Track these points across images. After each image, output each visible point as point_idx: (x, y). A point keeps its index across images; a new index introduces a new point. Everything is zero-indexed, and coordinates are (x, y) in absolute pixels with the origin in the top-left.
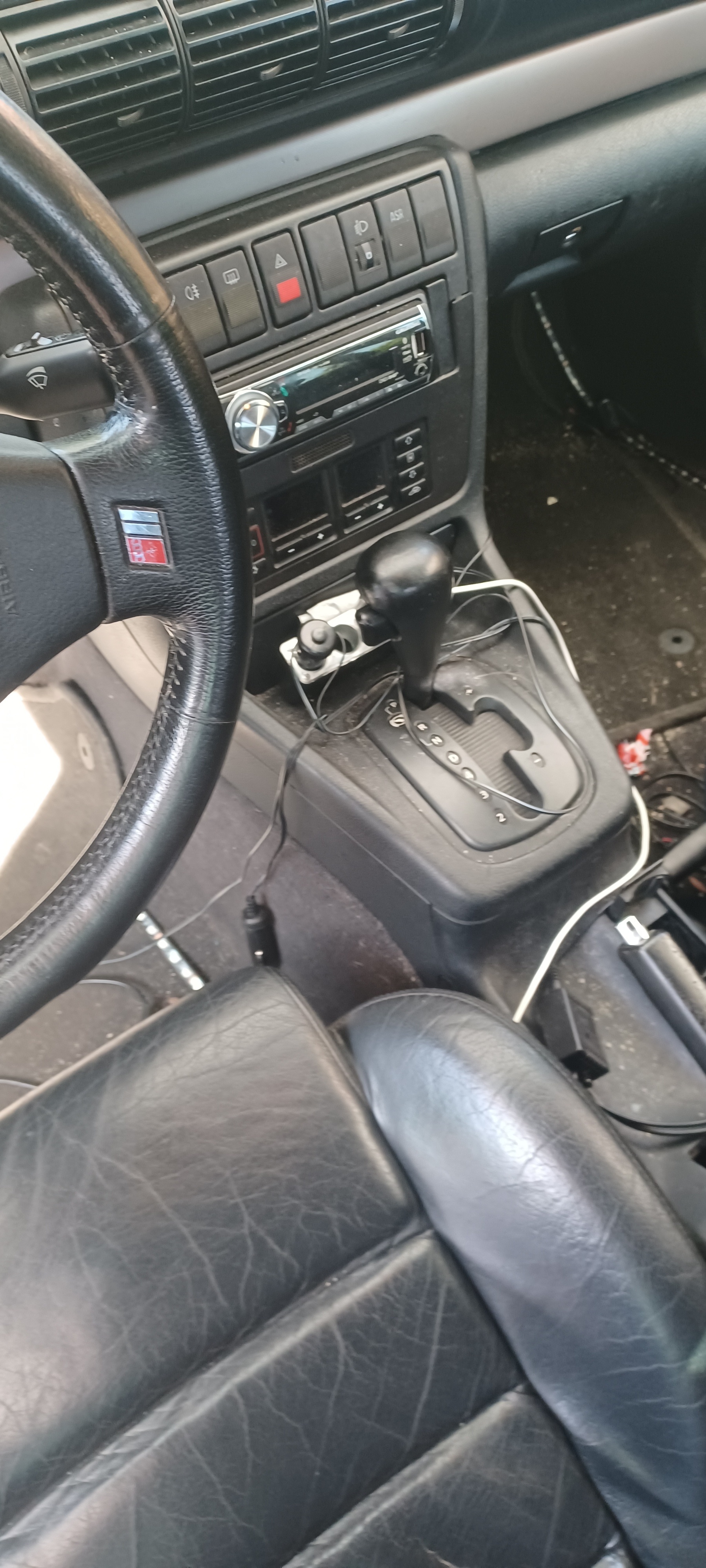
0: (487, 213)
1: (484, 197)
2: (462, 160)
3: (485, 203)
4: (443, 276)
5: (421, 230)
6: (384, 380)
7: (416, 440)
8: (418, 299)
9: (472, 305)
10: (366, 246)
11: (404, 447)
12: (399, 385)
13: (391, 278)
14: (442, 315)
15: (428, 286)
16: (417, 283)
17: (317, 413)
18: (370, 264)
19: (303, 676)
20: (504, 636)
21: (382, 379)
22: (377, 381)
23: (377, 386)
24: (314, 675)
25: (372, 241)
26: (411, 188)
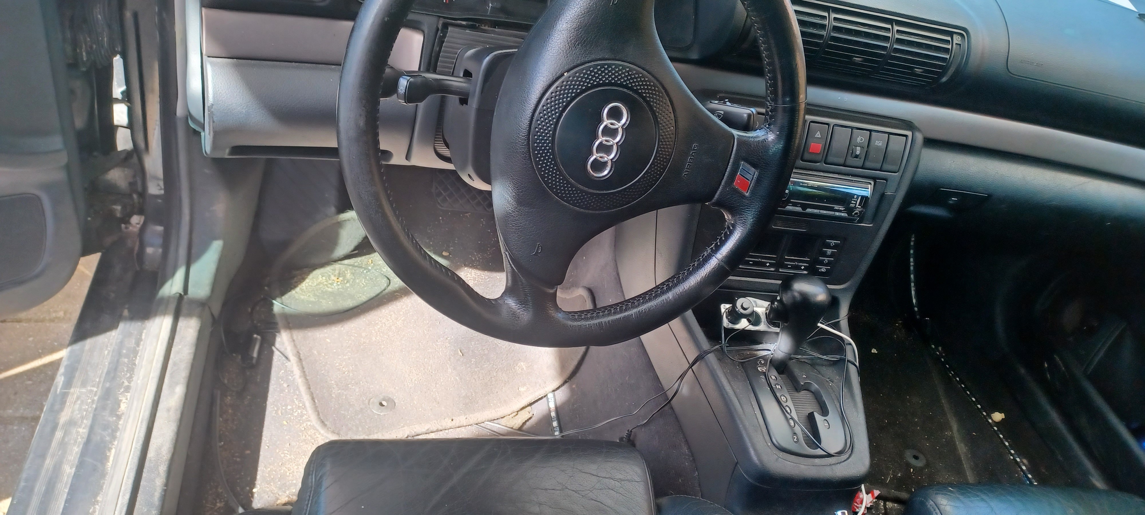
0: (919, 166)
1: (921, 159)
2: (919, 137)
3: (920, 162)
4: (886, 180)
5: (886, 155)
6: (837, 208)
7: (836, 247)
8: (870, 183)
9: (894, 200)
10: (858, 148)
11: (828, 246)
12: (843, 214)
13: (862, 168)
14: (877, 196)
15: (877, 180)
16: (873, 176)
17: (799, 205)
18: (857, 156)
19: (726, 323)
20: (834, 363)
21: (836, 207)
22: (834, 207)
23: (832, 209)
24: (731, 326)
25: (862, 147)
26: (891, 136)
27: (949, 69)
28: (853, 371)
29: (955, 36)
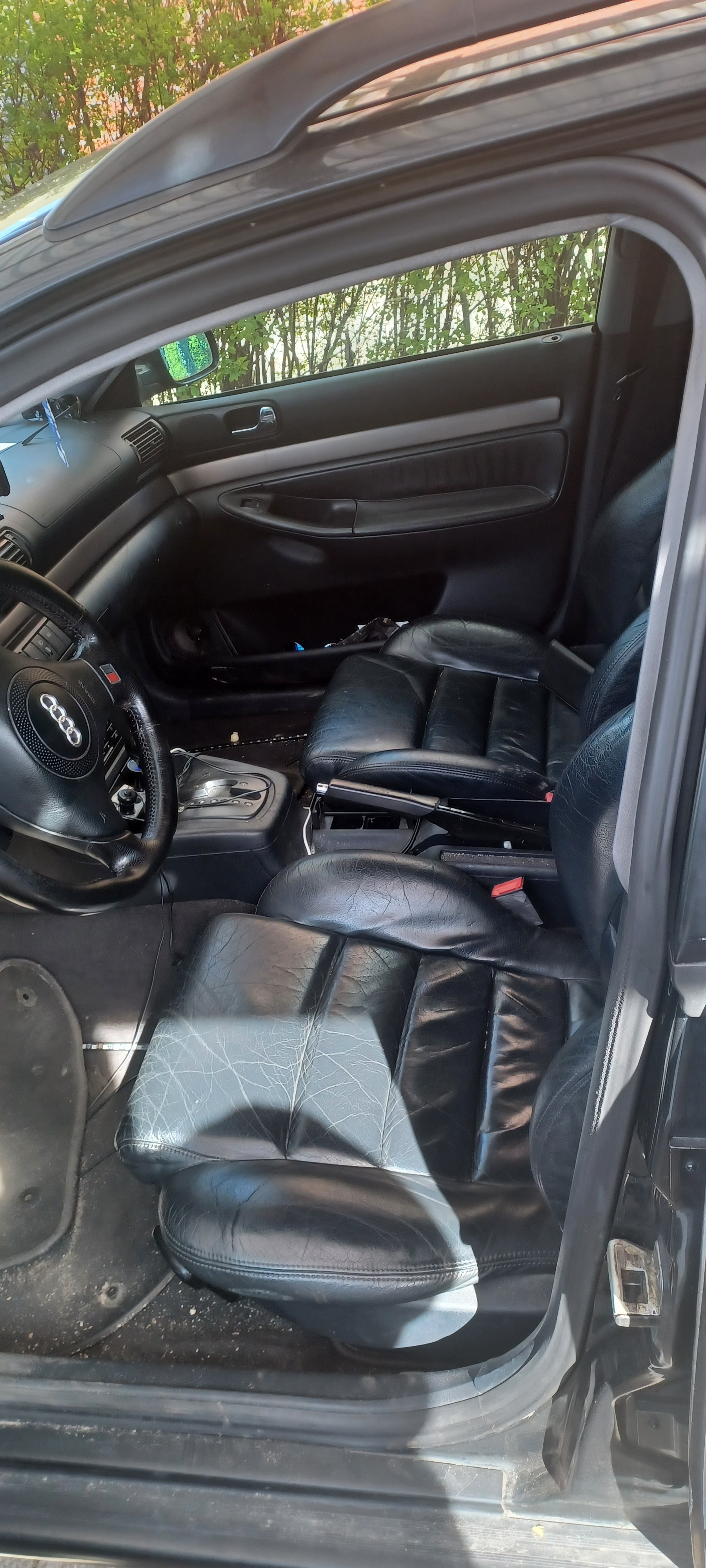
10: (47, 648)
18: (52, 653)
20: (191, 769)
25: (47, 646)
26: (40, 633)
27: (27, 555)
28: (202, 757)
29: (6, 536)
